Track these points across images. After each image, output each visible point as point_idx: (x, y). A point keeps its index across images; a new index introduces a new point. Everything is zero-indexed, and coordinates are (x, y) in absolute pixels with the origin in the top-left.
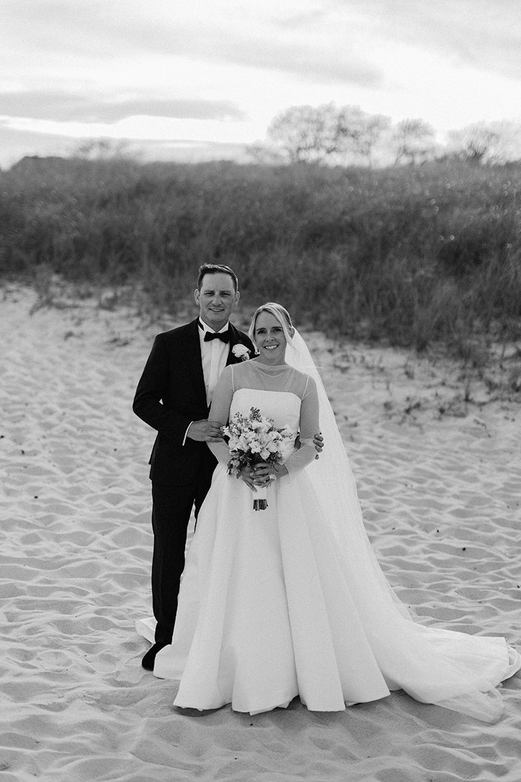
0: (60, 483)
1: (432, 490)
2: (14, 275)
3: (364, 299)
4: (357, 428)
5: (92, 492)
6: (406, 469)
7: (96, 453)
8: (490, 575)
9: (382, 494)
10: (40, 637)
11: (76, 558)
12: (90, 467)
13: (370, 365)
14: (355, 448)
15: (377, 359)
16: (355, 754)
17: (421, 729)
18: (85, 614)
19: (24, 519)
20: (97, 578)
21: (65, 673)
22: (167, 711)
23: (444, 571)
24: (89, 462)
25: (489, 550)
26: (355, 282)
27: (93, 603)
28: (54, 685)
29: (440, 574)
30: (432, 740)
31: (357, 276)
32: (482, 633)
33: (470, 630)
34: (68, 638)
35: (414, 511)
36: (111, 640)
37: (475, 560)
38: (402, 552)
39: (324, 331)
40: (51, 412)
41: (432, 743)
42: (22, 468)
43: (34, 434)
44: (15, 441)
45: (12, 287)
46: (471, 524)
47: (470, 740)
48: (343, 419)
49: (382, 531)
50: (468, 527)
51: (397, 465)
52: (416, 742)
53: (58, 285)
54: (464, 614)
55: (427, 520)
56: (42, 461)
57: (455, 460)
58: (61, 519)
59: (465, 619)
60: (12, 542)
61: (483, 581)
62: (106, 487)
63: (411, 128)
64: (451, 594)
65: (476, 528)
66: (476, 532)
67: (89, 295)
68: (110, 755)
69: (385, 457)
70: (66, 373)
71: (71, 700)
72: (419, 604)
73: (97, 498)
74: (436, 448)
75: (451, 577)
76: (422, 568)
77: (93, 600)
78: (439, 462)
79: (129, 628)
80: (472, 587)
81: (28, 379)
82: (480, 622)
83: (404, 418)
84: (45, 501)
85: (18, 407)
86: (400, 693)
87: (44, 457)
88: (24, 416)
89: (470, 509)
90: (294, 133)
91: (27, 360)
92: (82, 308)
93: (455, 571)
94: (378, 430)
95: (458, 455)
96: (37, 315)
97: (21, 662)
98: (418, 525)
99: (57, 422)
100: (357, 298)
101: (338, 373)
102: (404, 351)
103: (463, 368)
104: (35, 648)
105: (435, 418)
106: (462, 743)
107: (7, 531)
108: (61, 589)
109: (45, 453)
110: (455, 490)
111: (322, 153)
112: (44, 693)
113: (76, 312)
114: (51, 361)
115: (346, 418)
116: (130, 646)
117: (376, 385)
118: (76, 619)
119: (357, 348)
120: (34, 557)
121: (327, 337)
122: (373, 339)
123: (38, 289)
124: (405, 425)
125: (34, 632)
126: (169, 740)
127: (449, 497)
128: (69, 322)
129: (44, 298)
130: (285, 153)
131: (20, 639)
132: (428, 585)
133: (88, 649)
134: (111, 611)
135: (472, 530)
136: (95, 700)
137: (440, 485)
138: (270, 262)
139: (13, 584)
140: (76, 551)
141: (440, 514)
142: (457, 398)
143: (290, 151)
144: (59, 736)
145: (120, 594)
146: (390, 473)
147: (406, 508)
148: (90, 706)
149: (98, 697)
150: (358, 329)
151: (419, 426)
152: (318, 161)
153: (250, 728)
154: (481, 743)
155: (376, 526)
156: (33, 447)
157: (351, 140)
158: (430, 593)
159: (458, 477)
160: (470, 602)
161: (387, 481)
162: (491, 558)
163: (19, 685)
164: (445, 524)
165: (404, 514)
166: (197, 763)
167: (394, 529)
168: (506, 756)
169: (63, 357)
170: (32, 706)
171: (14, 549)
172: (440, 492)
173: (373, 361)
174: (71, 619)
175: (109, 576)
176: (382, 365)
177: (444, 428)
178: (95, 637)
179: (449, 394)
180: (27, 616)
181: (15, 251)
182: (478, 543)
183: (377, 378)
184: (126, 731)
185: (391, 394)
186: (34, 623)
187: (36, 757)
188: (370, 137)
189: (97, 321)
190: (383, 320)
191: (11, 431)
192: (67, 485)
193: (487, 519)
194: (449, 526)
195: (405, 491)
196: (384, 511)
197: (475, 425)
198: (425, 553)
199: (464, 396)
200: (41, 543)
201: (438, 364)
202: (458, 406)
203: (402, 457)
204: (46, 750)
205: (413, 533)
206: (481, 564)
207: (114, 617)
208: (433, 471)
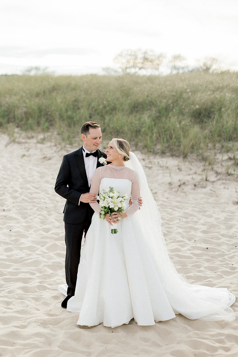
0: (21, 224)
1: (192, 222)
3: (158, 135)
4: (157, 194)
5: (36, 227)
6: (179, 213)
7: (38, 209)
8: (220, 260)
9: (169, 224)
10: (14, 295)
11: (30, 258)
12: (35, 216)
13: (162, 165)
15: (165, 163)
16: (160, 344)
17: (190, 331)
18: (35, 283)
19: (5, 241)
20: (40, 267)
21: (26, 311)
22: (73, 327)
23: (199, 259)
24: (34, 214)
25: (218, 248)
26: (153, 128)
27: (38, 278)
28: (21, 317)
29: (196, 260)
31: (155, 125)
33: (211, 285)
34: (27, 295)
35: (184, 232)
36: (47, 295)
37: (213, 253)
38: (179, 250)
39: (141, 151)
40: (16, 191)
41: (196, 337)
42: (4, 217)
43: (9, 202)
47: (213, 336)
49: (170, 241)
50: (209, 238)
51: (175, 211)
52: (188, 337)
53: (18, 133)
54: (208, 278)
55: (189, 235)
56: (13, 214)
57: (202, 208)
58: (23, 240)
59: (209, 280)
61: (216, 263)
62: (42, 225)
63: (177, 57)
64: (202, 269)
65: (213, 238)
66: (212, 240)
67: (33, 137)
68: (48, 348)
69: (170, 207)
70: (23, 173)
71: (29, 323)
72: (187, 274)
73: (38, 230)
74: (193, 202)
75: (202, 261)
76: (188, 257)
77: (38, 277)
78: (194, 209)
79: (55, 289)
80: (211, 265)
81: (5, 176)
82: (215, 282)
83: (178, 189)
84: (15, 232)
85: (1, 189)
86: (180, 315)
87: (14, 212)
88: (4, 193)
89: (209, 230)
90: (124, 61)
91: (5, 167)
92: (29, 143)
93: (203, 258)
94: (167, 195)
95: (203, 206)
96: (9, 147)
97: (6, 306)
98: (186, 238)
99: (19, 196)
100: (155, 135)
101: (147, 169)
102: (177, 158)
103: (204, 166)
104: (12, 300)
105: (192, 189)
106: (210, 337)
108: (23, 272)
109: (14, 210)
110: (202, 221)
111: (137, 69)
112: (17, 321)
113: (27, 145)
114: (16, 168)
115: (152, 190)
116: (56, 298)
117: (165, 174)
118: (31, 286)
119: (156, 158)
120: (10, 258)
121: (142, 153)
122: (163, 154)
123: (9, 135)
124: (179, 192)
125: (11, 293)
126: (75, 340)
127: (200, 225)
128: (23, 150)
129: (12, 139)
130: (120, 70)
131: (5, 296)
132: (191, 265)
133: (36, 299)
134: (46, 282)
135: (210, 239)
136: (40, 323)
137: (195, 219)
138: (115, 120)
139: (1, 271)
140: (30, 255)
141: (196, 232)
142: (202, 179)
143: (122, 69)
144: (24, 340)
145: (50, 274)
146: (173, 214)
147: (180, 230)
148: (38, 326)
150: (156, 149)
151: (185, 192)
152: (136, 73)
153: (113, 333)
154: (218, 337)
155: (167, 239)
156: (8, 208)
157: (150, 63)
158: (192, 269)
159: (203, 215)
160: (211, 272)
161: (171, 218)
162: (220, 252)
163: (5, 317)
164: (198, 237)
165: (179, 233)
166: (88, 350)
167: (175, 240)
168: (229, 342)
169: (21, 166)
170: (11, 327)
171: (1, 255)
172: (196, 223)
173: (163, 163)
174: (28, 286)
175: (45, 266)
176: (167, 166)
177: (197, 193)
178: (40, 294)
179: (198, 178)
180: (8, 285)
182: (213, 245)
183: (165, 171)
184: (55, 337)
185: (172, 179)
186: (11, 288)
187: (14, 350)
188: (158, 62)
189: (36, 149)
190: (167, 145)
192: (25, 224)
193: (217, 234)
194: (200, 238)
195: (179, 223)
196: (170, 232)
197: (210, 192)
198: (189, 251)
199: (205, 179)
200: (14, 251)
201: (193, 164)
202: (202, 183)
203: (177, 207)
204: (18, 347)
205: (184, 242)
206: (215, 255)
207: (48, 284)
208: (192, 213)
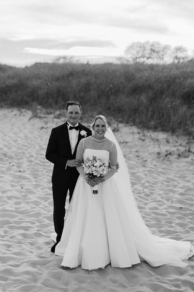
0: (32, 183)
1: (172, 185)
2: (24, 106)
3: (152, 114)
4: (147, 162)
5: (44, 186)
6: (163, 178)
7: (47, 171)
8: (190, 218)
9: (153, 187)
10: (15, 239)
11: (33, 210)
12: (44, 177)
13: (153, 138)
14: (145, 170)
15: (156, 136)
16: (126, 285)
17: (153, 276)
18: (33, 231)
19: (17, 196)
20: (39, 218)
21: (21, 253)
22: (57, 268)
23: (172, 216)
24: (44, 175)
25: (191, 208)
26: (149, 107)
27: (37, 227)
28: (16, 258)
29: (170, 217)
30: (156, 280)
31: (150, 105)
32: (183, 240)
34: (25, 240)
35: (164, 193)
36: (41, 241)
37: (184, 212)
38: (157, 209)
39: (137, 126)
40: (32, 156)
41: (157, 281)
42: (19, 177)
43: (25, 165)
44: (18, 167)
45: (23, 110)
46: (185, 198)
47: (171, 281)
48: (141, 159)
49: (151, 201)
50: (184, 199)
51: (160, 176)
52: (150, 281)
53: (40, 109)
54: (177, 232)
55: (168, 197)
56: (26, 175)
57: (183, 174)
58: (30, 196)
59: (177, 235)
60: (11, 205)
61: (186, 220)
62: (49, 184)
63: (179, 49)
64: (173, 225)
65: (187, 200)
66: (186, 201)
67: (51, 113)
68: (33, 284)
69: (156, 173)
70: (40, 142)
71: (22, 263)
72: (160, 228)
73: (45, 188)
74: (176, 169)
75: (174, 219)
76: (164, 215)
77: (37, 226)
78: (176, 175)
79: (48, 237)
80: (182, 222)
81: (25, 144)
82: (182, 236)
83: (165, 158)
84: (25, 189)
85: (21, 154)
87: (27, 173)
88: (22, 158)
89: (186, 193)
90: (134, 52)
91: (26, 137)
92: (48, 118)
93: (176, 216)
94: (155, 163)
95: (184, 172)
96: (31, 120)
97: (7, 249)
98: (165, 199)
99: (34, 160)
100: (150, 113)
101: (141, 141)
102: (167, 133)
103: (189, 139)
104: (13, 244)
105: (176, 158)
106: (168, 282)
107: (9, 200)
108: (26, 222)
109: (28, 172)
110: (181, 185)
111: (145, 59)
112: (12, 260)
113: (46, 119)
114: (35, 137)
115: (143, 158)
116: (48, 243)
117: (155, 146)
118: (29, 233)
119: (149, 132)
120: (18, 210)
121: (138, 128)
122: (155, 129)
123: (32, 111)
124: (165, 161)
125: (13, 238)
126: (56, 279)
127: (178, 188)
128: (43, 123)
129: (34, 114)
130: (131, 60)
131: (8, 240)
132: (165, 221)
133: (32, 244)
134: (42, 230)
135: (185, 201)
136: (31, 263)
137: (176, 183)
139: (8, 220)
140: (34, 208)
141: (174, 194)
142: (185, 150)
143: (133, 59)
144: (16, 276)
145: (47, 224)
146: (157, 179)
147: (161, 192)
148: (29, 266)
149: (32, 262)
150: (150, 125)
151: (170, 161)
152: (144, 62)
153: (88, 275)
154: (175, 282)
155: (148, 198)
156: (24, 169)
157: (156, 54)
158: (165, 224)
159: (183, 180)
160: (180, 228)
161: (155, 182)
162: (191, 211)
163: (4, 257)
164: (175, 198)
165: (160, 194)
166: (65, 288)
167: (155, 200)
168: (184, 287)
169: (40, 136)
170: (7, 265)
171: (11, 207)
172: (175, 186)
173: (154, 137)
174: (27, 233)
175: (44, 217)
176: (158, 138)
177: (180, 162)
178: (35, 240)
179: (182, 149)
180: (12, 232)
181: (25, 97)
182: (187, 206)
183: (155, 143)
184: (41, 275)
185: (160, 149)
186: (13, 234)
187: (5, 284)
188: (163, 53)
189: (53, 123)
190: (159, 121)
191: (17, 163)
192: (34, 183)
193: (192, 196)
194: (176, 199)
195: (161, 186)
196: (153, 193)
197: (191, 161)
198: (165, 209)
199: (188, 150)
200: (21, 205)
201: (180, 138)
202: (185, 153)
203: (162, 173)
204: (10, 282)
205: (162, 201)
206: (187, 213)
207: (43, 232)
208: (173, 178)
